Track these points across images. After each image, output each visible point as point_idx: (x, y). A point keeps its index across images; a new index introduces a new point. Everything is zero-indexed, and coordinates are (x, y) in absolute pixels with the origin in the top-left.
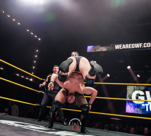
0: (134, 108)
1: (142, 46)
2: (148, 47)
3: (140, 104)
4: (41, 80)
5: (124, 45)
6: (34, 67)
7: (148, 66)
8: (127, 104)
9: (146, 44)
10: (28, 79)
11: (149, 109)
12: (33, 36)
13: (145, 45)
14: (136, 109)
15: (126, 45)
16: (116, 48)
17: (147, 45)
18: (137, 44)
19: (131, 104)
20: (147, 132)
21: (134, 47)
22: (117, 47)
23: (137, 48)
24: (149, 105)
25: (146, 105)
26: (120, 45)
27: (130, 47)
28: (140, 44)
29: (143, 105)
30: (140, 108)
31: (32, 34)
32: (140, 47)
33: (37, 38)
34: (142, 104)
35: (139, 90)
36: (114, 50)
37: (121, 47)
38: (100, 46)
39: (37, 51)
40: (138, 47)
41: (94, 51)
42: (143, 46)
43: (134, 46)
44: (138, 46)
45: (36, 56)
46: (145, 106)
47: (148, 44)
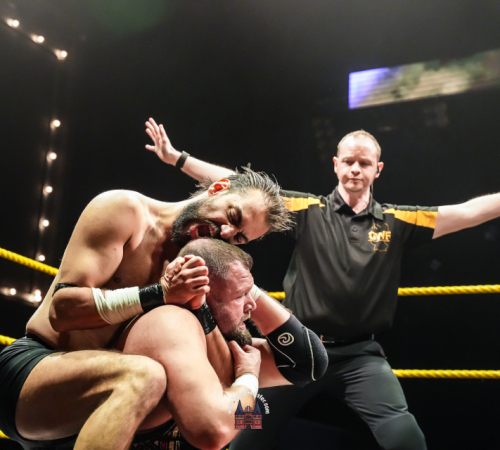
6: (45, 223)
10: (13, 292)
12: (22, 36)
31: (14, 23)
33: (46, 51)
38: (427, 69)
39: (56, 123)
41: (388, 99)
45: (52, 156)
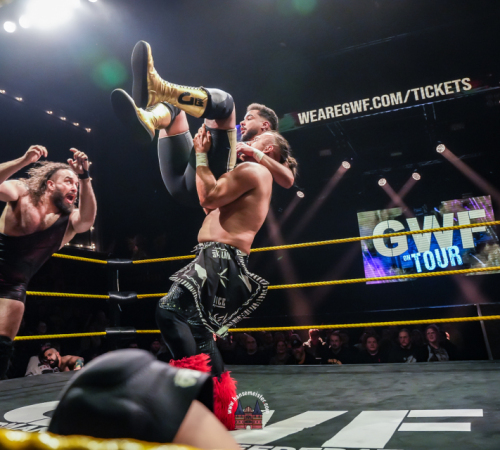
0: (385, 271)
1: (368, 107)
2: (384, 105)
3: (398, 257)
4: (103, 264)
5: (321, 110)
7: (400, 154)
8: (365, 262)
9: (378, 98)
11: (422, 264)
13: (378, 102)
14: (390, 272)
15: (327, 109)
16: (302, 122)
17: (380, 102)
18: (356, 102)
19: (376, 261)
20: (406, 341)
21: (349, 112)
22: (305, 118)
23: (358, 114)
24: (422, 254)
25: (413, 255)
26: (311, 112)
27: (339, 113)
28: (364, 101)
29: (407, 258)
30: (400, 267)
32: (365, 109)
34: (405, 254)
35: (390, 219)
36: (296, 128)
37: (314, 118)
40: (360, 110)
42: (371, 105)
43: (348, 109)
44: (357, 106)
46: (413, 259)
47: (383, 97)
